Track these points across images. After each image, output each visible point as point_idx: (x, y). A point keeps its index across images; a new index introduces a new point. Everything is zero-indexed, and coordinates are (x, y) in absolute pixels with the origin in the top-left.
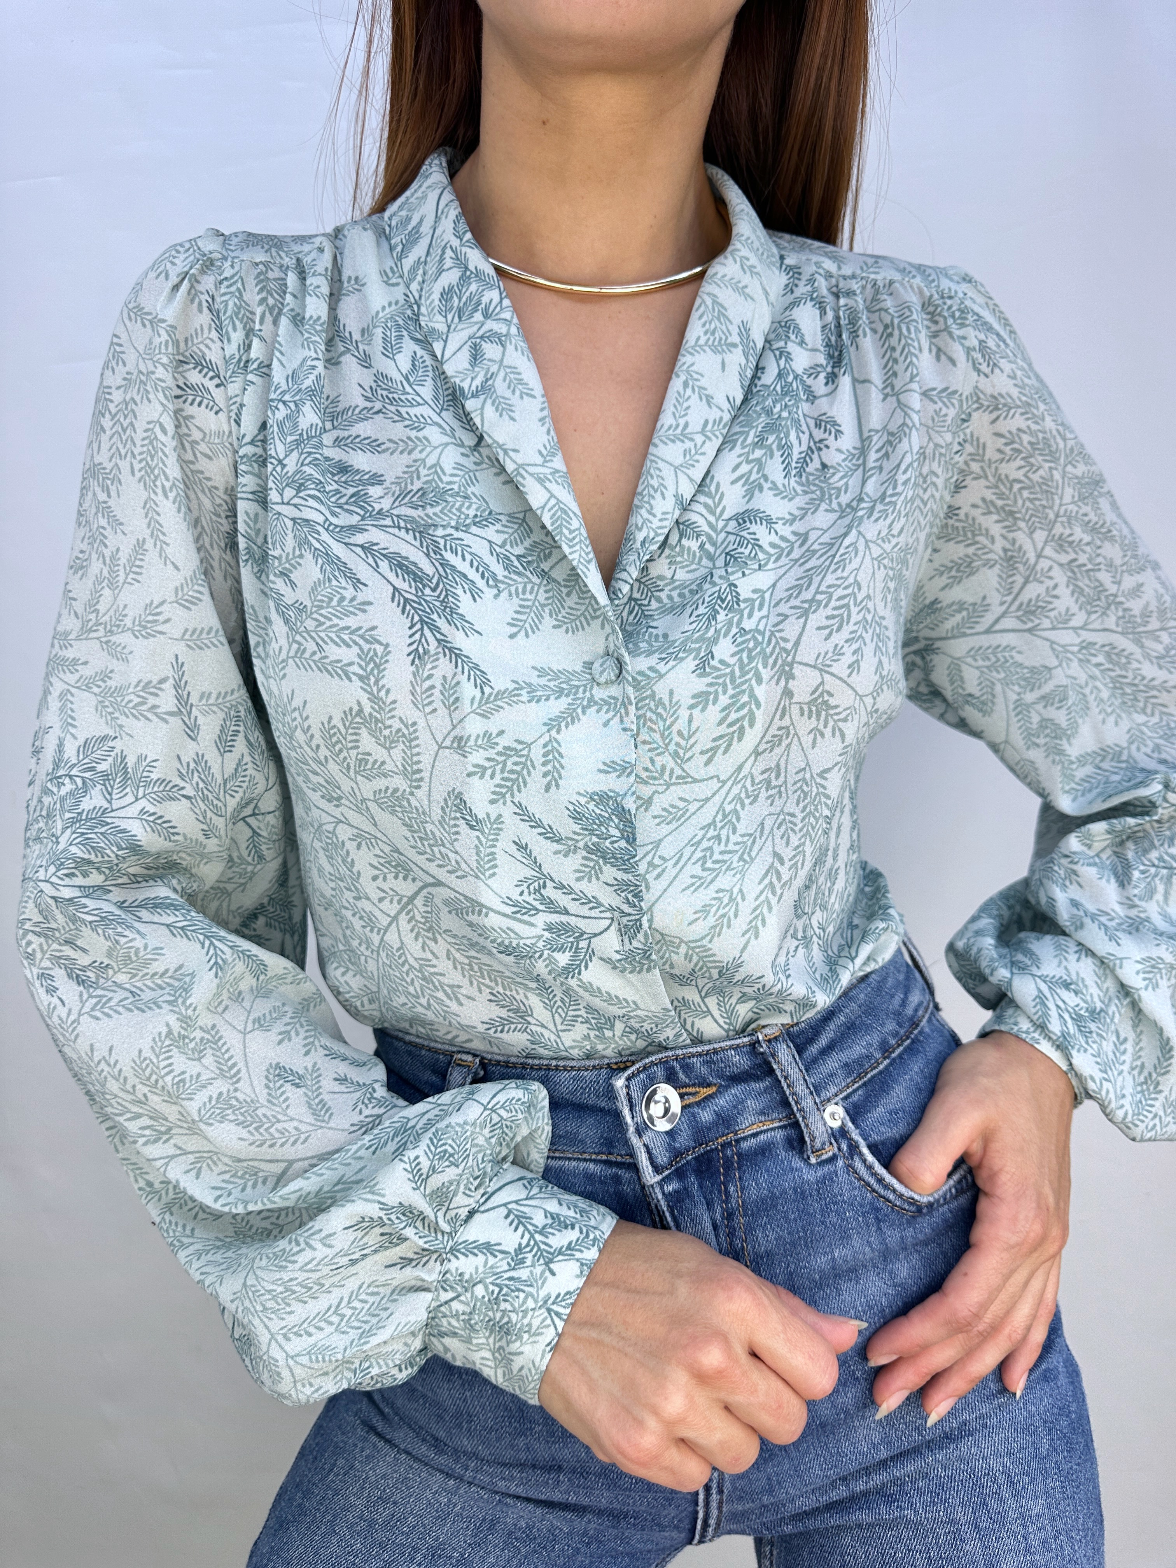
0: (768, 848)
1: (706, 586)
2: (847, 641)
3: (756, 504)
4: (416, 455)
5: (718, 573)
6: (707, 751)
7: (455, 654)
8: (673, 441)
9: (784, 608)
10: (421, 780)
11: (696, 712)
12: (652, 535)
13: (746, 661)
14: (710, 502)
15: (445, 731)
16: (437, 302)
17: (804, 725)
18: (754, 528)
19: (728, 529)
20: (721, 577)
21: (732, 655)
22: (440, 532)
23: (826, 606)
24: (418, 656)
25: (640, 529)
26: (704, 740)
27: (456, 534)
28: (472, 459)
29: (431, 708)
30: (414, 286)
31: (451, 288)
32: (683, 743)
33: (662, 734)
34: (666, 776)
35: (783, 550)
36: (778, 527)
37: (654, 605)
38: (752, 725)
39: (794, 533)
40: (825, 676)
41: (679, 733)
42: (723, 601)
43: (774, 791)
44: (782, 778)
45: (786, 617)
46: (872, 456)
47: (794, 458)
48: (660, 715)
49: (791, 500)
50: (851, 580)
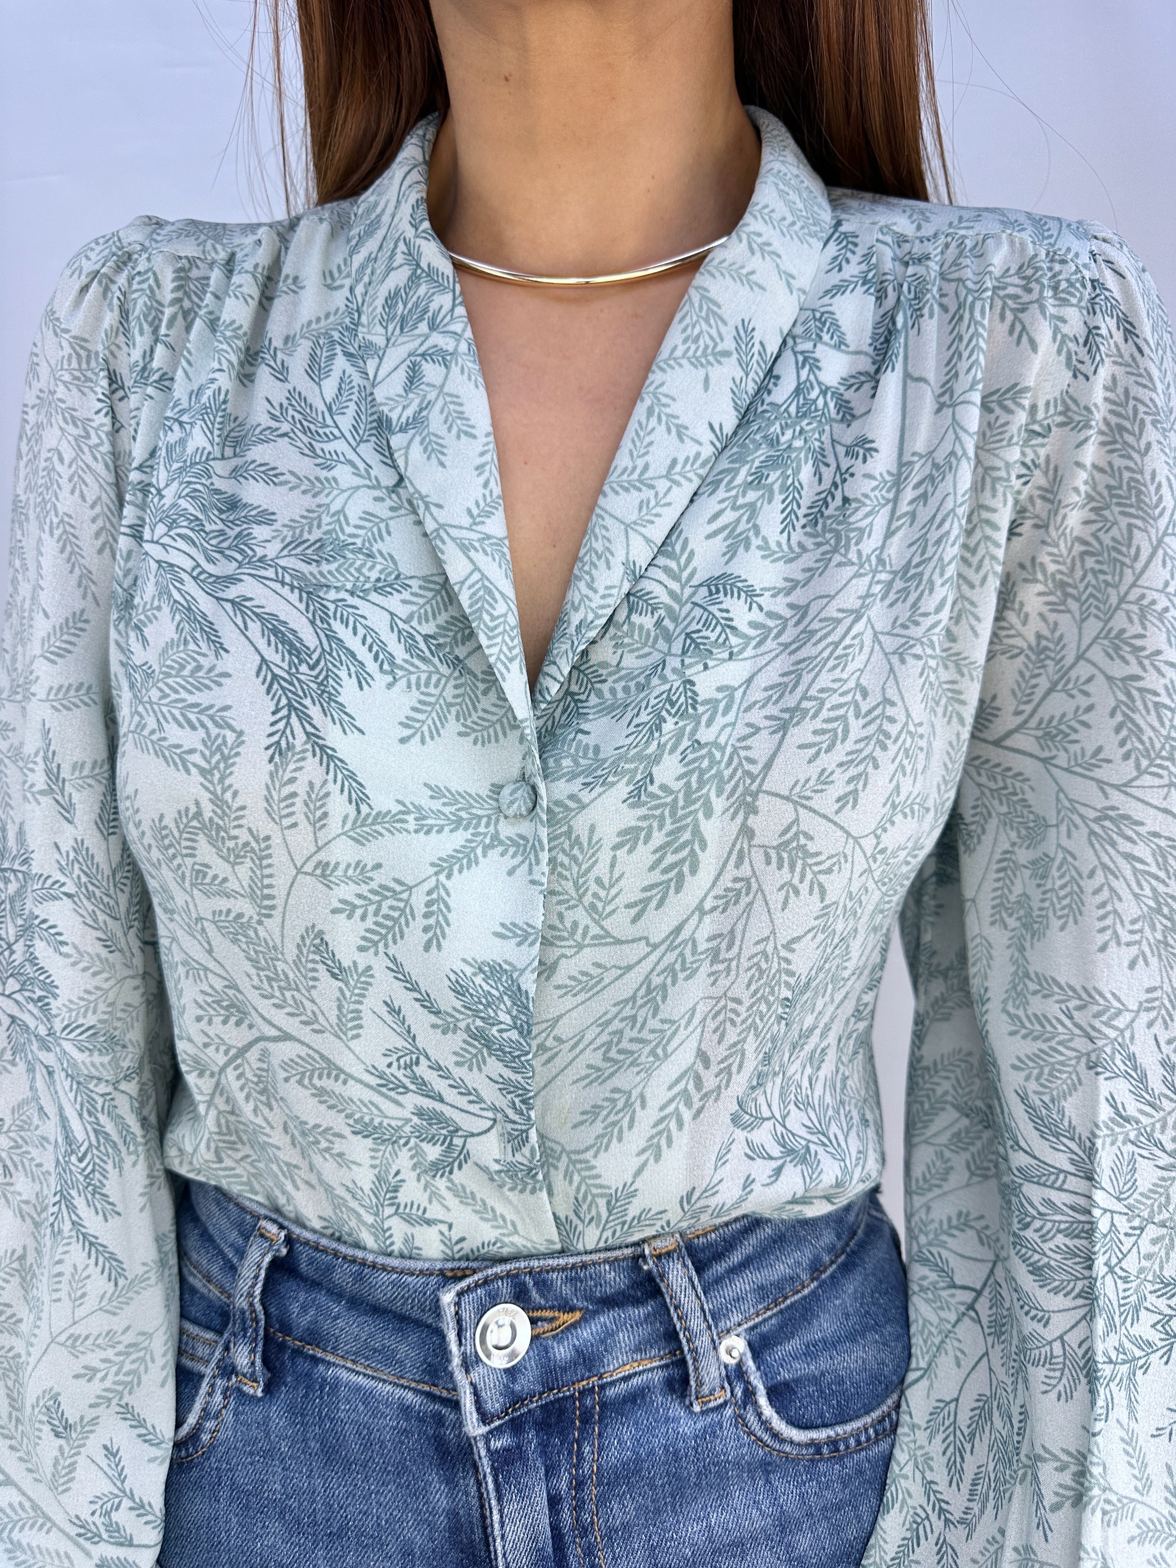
0: (693, 1042)
1: (655, 681)
2: (841, 765)
3: (735, 568)
4: (322, 499)
5: (674, 662)
6: (635, 904)
7: (327, 755)
8: (626, 489)
9: (756, 716)
10: (272, 908)
11: (621, 853)
12: (590, 617)
13: (694, 785)
14: (673, 565)
15: (306, 853)
16: (380, 309)
17: (772, 878)
18: (728, 602)
19: (695, 600)
20: (674, 670)
21: (678, 779)
22: (332, 595)
23: (815, 716)
24: (279, 751)
25: (577, 609)
26: (631, 890)
27: (351, 600)
28: (389, 503)
29: (290, 821)
30: (359, 289)
31: (397, 292)
32: (602, 893)
33: (576, 883)
34: (578, 937)
35: (770, 630)
36: (765, 601)
37: (594, 700)
38: (694, 871)
39: (791, 606)
40: (801, 810)
41: (599, 881)
42: (673, 704)
43: (721, 967)
44: (735, 949)
45: (758, 730)
46: (908, 494)
47: (805, 502)
48: (575, 858)
49: (791, 560)
50: (852, 683)
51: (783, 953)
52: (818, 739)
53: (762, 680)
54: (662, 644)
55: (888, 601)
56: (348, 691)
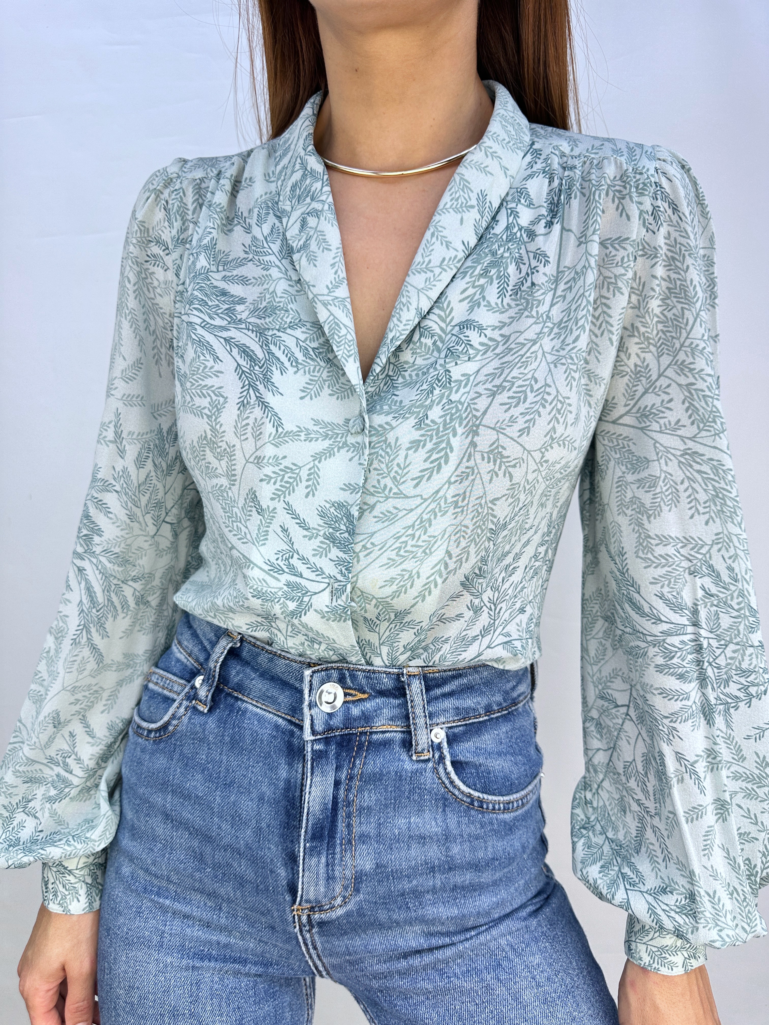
0: (444, 547)
1: (431, 370)
2: (521, 414)
3: (472, 317)
4: (264, 286)
5: (441, 361)
6: (416, 478)
7: (265, 406)
8: (419, 273)
9: (480, 389)
10: (235, 480)
11: (411, 452)
12: (398, 335)
13: (448, 421)
14: (442, 314)
15: (251, 452)
16: (288, 193)
17: (484, 467)
18: (468, 333)
19: (454, 332)
20: (441, 365)
21: (440, 417)
22: (271, 333)
23: (509, 390)
24: (243, 405)
25: (391, 331)
26: (414, 471)
27: (278, 334)
28: (295, 288)
29: (245, 437)
31: (296, 183)
32: (400, 472)
33: (387, 465)
34: (387, 492)
35: (490, 347)
36: (487, 332)
37: (401, 380)
38: (446, 462)
39: (501, 335)
40: (501, 436)
41: (398, 465)
42: (439, 381)
43: (459, 510)
44: (466, 502)
45: (481, 395)
46: (562, 286)
47: (511, 283)
48: (387, 453)
49: (503, 312)
50: (529, 376)
51: (489, 505)
52: (510, 401)
53: (485, 371)
54: (436, 354)
55: (550, 338)
56: (276, 377)
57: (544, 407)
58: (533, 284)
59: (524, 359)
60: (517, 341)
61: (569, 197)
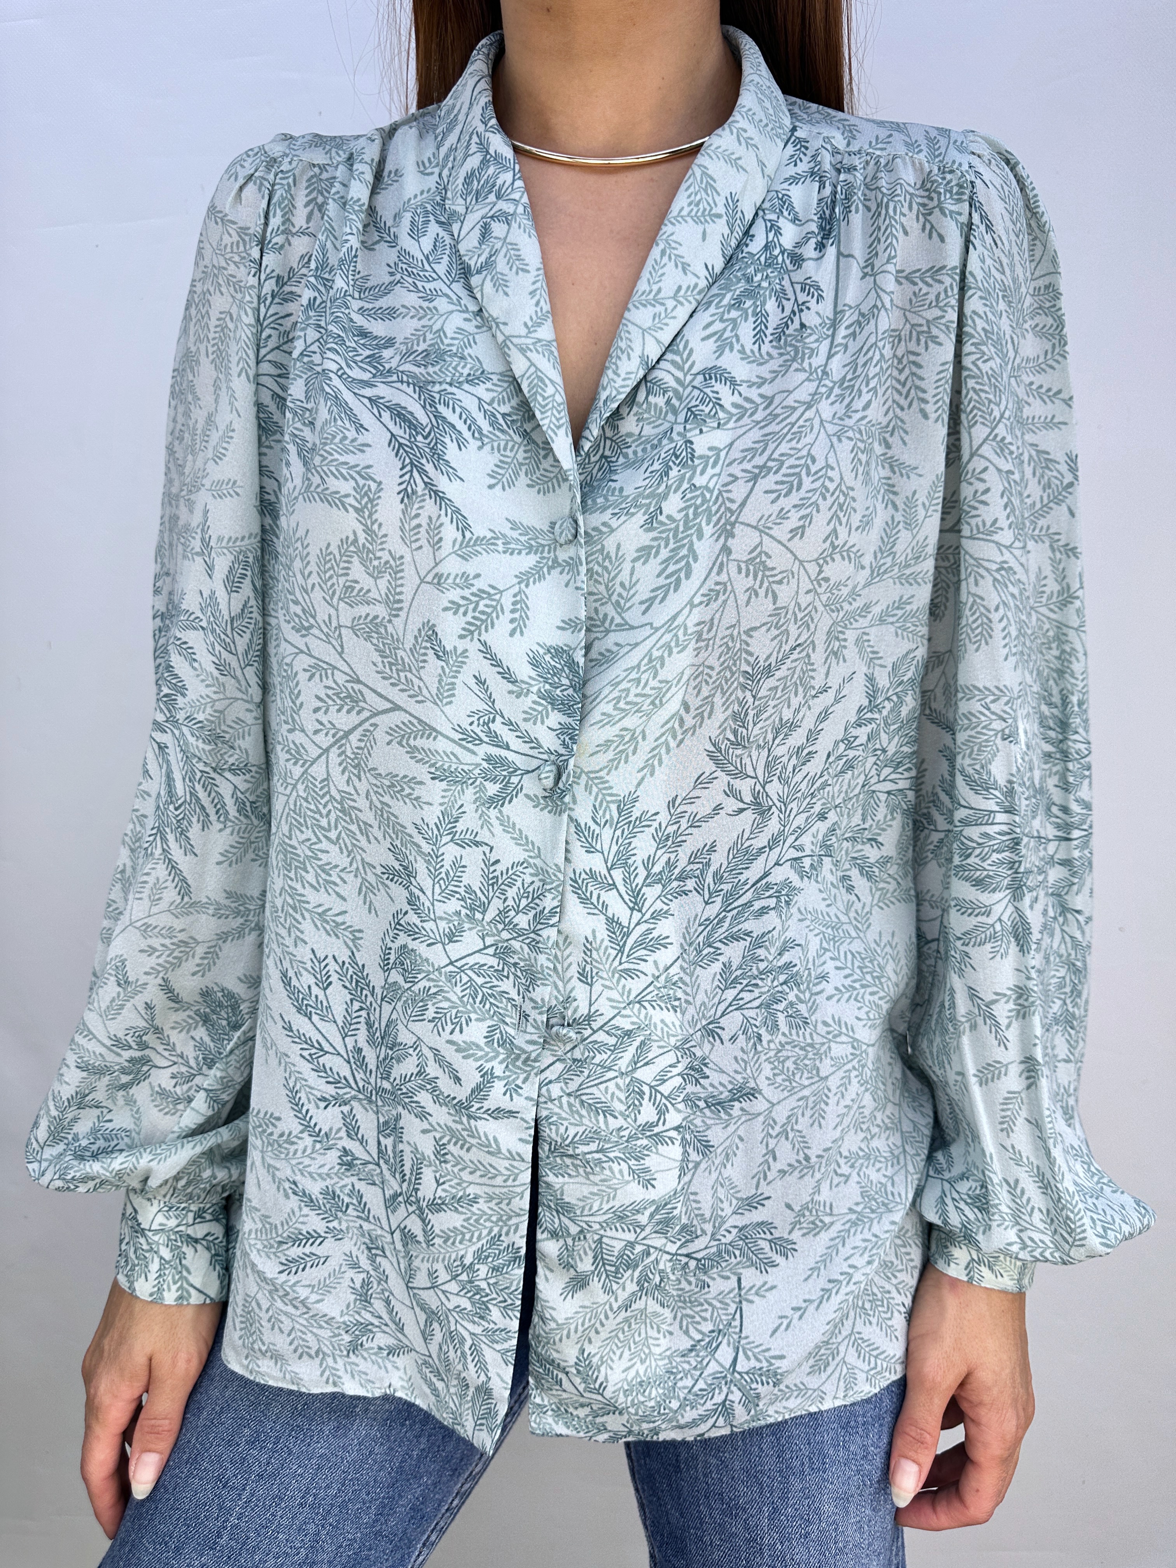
0: (680, 696)
1: (666, 441)
2: (795, 506)
3: (723, 362)
4: (426, 322)
5: (679, 428)
6: (646, 601)
7: (439, 497)
8: (644, 306)
9: (736, 470)
10: (401, 609)
11: (638, 564)
12: (615, 393)
13: (691, 516)
14: (678, 359)
15: (428, 568)
16: (460, 186)
17: (742, 583)
18: (718, 387)
19: (695, 384)
20: (678, 434)
21: (680, 511)
22: (437, 388)
23: (777, 472)
24: (407, 495)
26: (643, 591)
27: (450, 389)
28: (474, 322)
29: (418, 544)
30: (445, 173)
31: (472, 171)
32: (625, 594)
33: (607, 586)
34: (607, 625)
35: (746, 410)
36: (743, 389)
37: (621, 460)
38: (688, 577)
39: (761, 396)
40: (765, 537)
41: (622, 585)
42: (677, 457)
43: (703, 644)
44: (713, 632)
45: (737, 478)
46: (842, 332)
47: (772, 325)
48: (606, 568)
49: (761, 364)
50: (804, 452)
51: (744, 637)
52: (779, 487)
53: (740, 445)
54: (671, 417)
55: (830, 401)
56: (451, 452)
57: (825, 499)
58: (803, 326)
59: (795, 429)
60: (785, 404)
61: (847, 210)
